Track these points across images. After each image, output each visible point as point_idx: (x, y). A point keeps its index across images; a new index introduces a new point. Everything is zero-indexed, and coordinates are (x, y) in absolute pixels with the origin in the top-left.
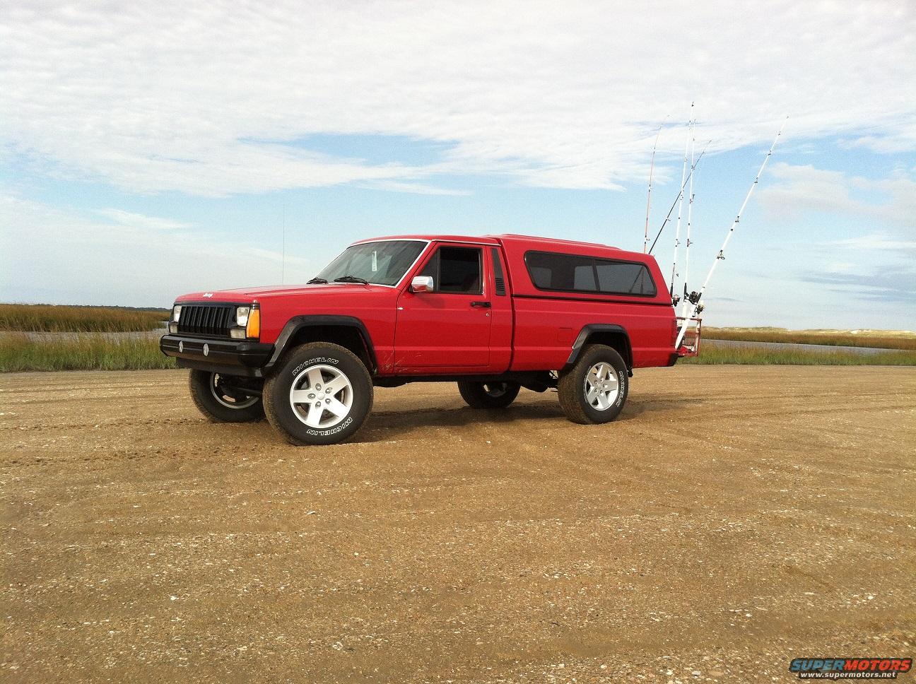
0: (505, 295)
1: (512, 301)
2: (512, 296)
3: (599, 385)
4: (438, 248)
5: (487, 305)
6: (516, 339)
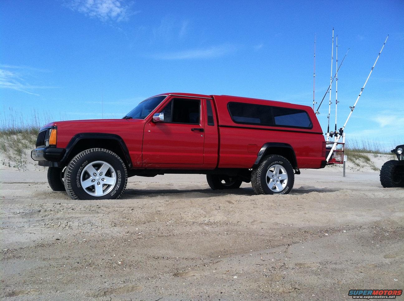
0: (214, 126)
1: (218, 129)
2: (218, 126)
3: (275, 178)
4: (172, 99)
5: (201, 130)
6: (221, 150)
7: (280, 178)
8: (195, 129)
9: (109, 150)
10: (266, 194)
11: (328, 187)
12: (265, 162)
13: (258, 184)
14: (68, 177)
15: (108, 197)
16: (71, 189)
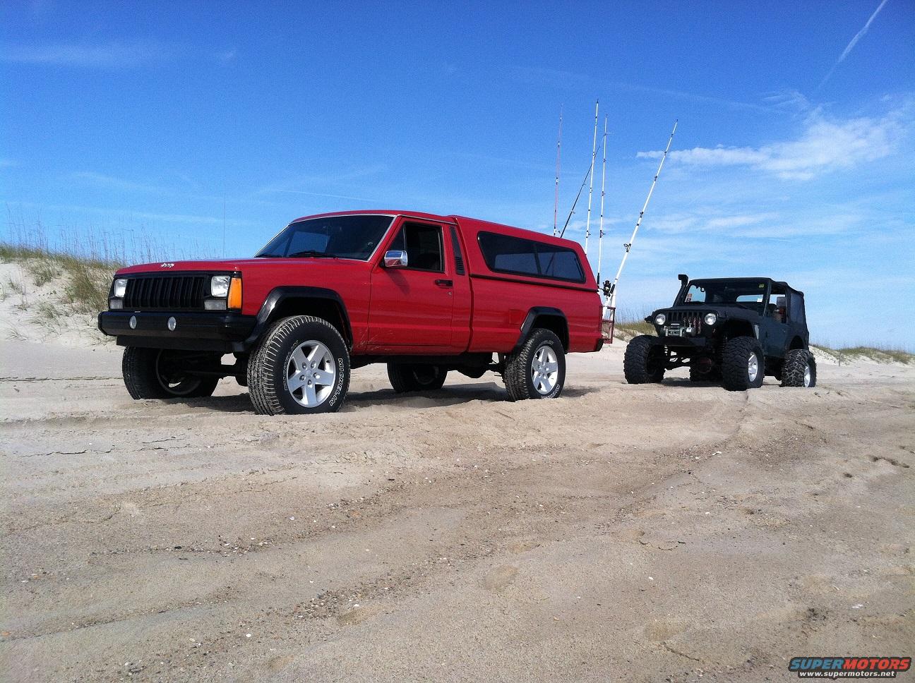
0: (464, 275)
1: (470, 281)
2: (470, 276)
3: (541, 369)
4: (404, 223)
5: (450, 283)
6: (474, 320)
7: (547, 369)
8: (442, 281)
9: (326, 320)
10: (532, 398)
11: (586, 384)
12: (531, 342)
13: (520, 380)
14: (269, 372)
15: (325, 408)
16: (274, 395)
